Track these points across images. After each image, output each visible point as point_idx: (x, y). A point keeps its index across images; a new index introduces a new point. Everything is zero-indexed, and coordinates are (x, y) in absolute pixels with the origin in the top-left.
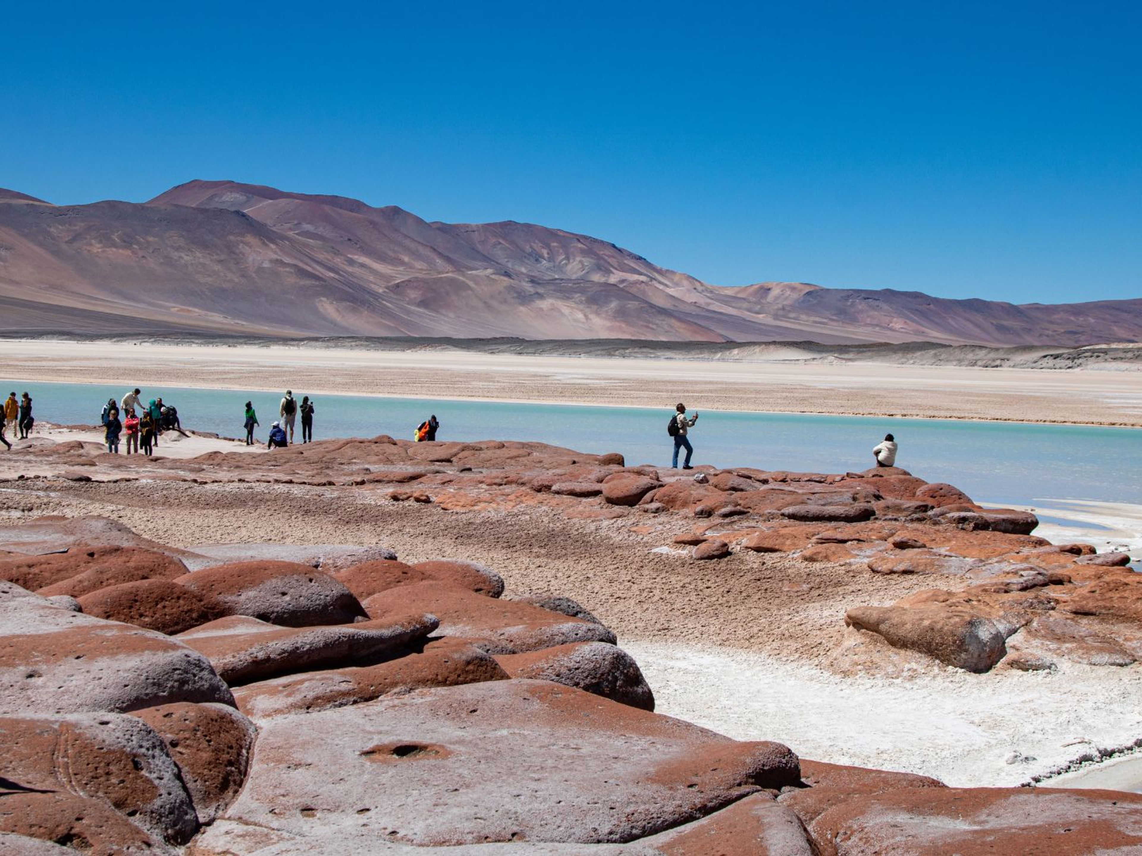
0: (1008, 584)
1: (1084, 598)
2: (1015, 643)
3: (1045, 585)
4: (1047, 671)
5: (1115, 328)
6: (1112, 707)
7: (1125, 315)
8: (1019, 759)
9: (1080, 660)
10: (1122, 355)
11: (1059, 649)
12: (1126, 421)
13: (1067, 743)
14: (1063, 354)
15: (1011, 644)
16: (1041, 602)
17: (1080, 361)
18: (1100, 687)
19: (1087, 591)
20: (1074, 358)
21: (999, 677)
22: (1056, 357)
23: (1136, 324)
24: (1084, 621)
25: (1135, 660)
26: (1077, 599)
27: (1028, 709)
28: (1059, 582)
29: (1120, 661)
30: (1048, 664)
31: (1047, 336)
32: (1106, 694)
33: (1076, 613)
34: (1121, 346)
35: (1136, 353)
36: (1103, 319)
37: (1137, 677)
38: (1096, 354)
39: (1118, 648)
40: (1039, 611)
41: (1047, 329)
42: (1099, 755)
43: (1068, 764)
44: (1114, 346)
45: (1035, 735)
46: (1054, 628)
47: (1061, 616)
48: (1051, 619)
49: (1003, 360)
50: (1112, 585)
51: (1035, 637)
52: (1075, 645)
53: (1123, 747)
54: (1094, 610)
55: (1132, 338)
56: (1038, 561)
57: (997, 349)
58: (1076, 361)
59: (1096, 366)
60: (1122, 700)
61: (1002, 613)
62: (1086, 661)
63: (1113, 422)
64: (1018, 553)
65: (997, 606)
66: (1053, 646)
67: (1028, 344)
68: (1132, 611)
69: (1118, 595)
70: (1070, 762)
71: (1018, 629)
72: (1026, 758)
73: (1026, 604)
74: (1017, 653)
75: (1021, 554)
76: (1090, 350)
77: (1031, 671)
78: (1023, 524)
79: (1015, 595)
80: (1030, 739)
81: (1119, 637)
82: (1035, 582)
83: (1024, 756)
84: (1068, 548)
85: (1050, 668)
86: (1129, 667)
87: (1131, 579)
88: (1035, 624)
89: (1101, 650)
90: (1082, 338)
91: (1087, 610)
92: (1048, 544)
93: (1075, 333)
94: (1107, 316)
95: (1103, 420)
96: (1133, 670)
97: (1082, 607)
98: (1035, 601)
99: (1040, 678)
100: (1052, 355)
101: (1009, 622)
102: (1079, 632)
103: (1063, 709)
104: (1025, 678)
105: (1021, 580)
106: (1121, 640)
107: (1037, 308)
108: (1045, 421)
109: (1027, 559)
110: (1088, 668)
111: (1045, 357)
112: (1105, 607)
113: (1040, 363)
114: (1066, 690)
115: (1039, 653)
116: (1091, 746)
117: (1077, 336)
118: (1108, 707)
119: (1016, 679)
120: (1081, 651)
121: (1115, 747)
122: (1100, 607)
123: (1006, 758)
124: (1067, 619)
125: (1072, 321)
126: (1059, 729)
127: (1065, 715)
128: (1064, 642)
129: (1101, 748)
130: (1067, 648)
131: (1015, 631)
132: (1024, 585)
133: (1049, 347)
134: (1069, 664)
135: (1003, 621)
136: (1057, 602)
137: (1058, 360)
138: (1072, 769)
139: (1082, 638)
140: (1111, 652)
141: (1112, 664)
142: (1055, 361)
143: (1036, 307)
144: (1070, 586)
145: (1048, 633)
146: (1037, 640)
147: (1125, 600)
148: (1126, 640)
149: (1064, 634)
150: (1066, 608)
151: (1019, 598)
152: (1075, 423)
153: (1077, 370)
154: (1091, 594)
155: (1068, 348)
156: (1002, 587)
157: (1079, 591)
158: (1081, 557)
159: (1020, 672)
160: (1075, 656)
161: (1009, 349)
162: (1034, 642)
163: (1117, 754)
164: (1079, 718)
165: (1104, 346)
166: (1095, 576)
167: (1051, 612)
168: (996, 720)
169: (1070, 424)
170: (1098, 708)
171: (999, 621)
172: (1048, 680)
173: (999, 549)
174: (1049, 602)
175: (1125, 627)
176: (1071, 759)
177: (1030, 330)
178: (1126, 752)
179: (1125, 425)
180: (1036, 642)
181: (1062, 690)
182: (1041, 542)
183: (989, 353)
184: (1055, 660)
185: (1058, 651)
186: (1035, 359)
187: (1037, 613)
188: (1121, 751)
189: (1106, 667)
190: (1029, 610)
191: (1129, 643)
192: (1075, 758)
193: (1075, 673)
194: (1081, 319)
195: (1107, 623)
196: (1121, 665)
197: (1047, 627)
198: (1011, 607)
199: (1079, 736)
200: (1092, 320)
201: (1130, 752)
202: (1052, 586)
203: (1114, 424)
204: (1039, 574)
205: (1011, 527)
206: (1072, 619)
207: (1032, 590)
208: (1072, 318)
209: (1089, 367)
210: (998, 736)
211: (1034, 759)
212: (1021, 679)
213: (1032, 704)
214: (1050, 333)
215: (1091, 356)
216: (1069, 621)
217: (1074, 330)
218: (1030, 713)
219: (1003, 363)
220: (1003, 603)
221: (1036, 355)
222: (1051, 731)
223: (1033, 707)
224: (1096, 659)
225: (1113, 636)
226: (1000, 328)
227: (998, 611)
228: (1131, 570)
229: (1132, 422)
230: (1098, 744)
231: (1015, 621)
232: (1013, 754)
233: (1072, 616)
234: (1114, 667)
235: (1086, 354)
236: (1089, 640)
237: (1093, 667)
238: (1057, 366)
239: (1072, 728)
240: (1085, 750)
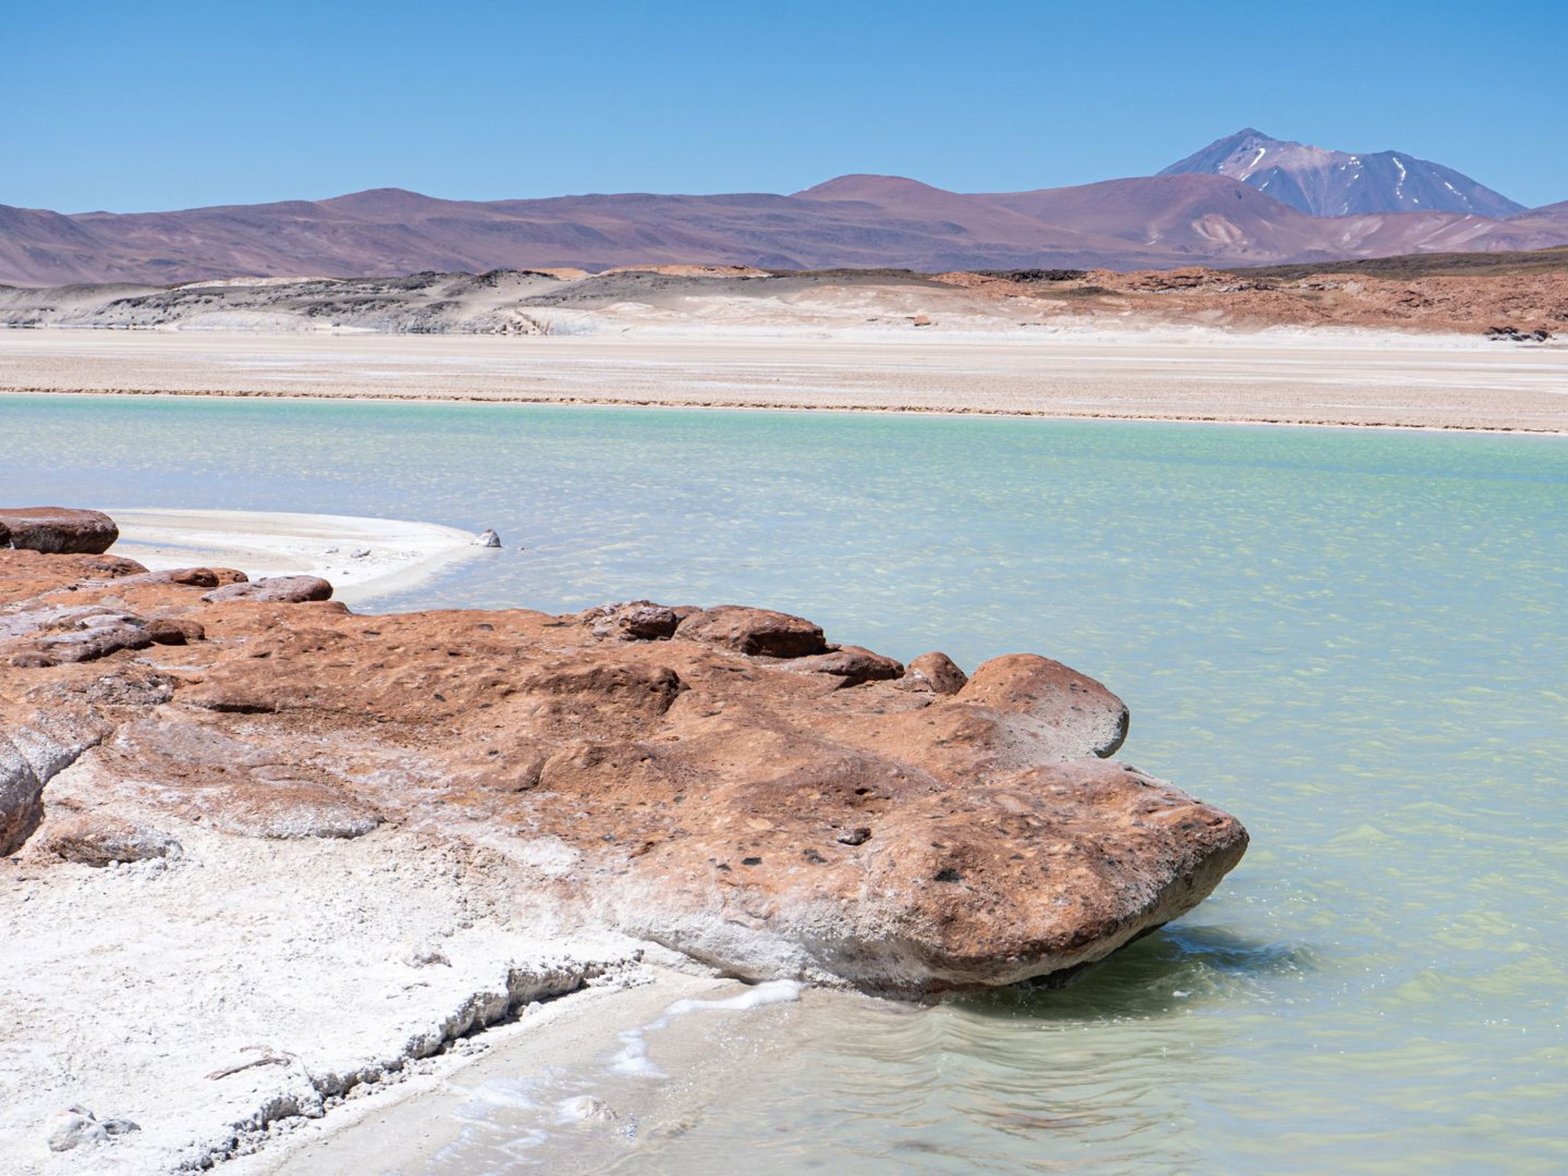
0: (50, 646)
1: (242, 671)
2: (69, 792)
3: (142, 645)
4: (158, 861)
5: (237, 255)
6: (333, 948)
7: (254, 232)
8: (87, 1131)
9: (242, 828)
10: (249, 299)
11: (186, 800)
12: (266, 388)
13: (223, 1066)
14: (148, 298)
15: (60, 797)
16: (133, 684)
17: (178, 309)
18: (299, 898)
19: (246, 654)
20: (168, 305)
21: (28, 887)
22: (136, 303)
23: (273, 248)
24: (246, 727)
25: (381, 821)
26: (225, 674)
27: (110, 972)
28: (177, 638)
29: (348, 825)
30: (159, 844)
31: (121, 269)
32: (316, 915)
33: (223, 708)
34: (247, 282)
35: (274, 295)
36: (217, 239)
37: (390, 864)
38: (204, 298)
39: (334, 791)
40: (131, 708)
41: (121, 257)
42: (316, 1096)
43: (230, 1133)
44: (235, 283)
45: (131, 1048)
46: (169, 748)
47: (184, 717)
48: (162, 726)
49: (43, 310)
50: (308, 639)
51: (124, 773)
52: (226, 788)
53: (376, 1065)
54: (269, 699)
55: (264, 270)
56: (122, 602)
57: (33, 291)
58: (170, 309)
59: (206, 317)
60: (359, 927)
61: (33, 716)
62: (256, 830)
63: (244, 390)
64: (74, 589)
65: (22, 700)
66: (172, 794)
67: (87, 282)
68: (363, 699)
69: (326, 661)
70: (237, 1126)
71: (78, 755)
72: (109, 1127)
73: (96, 692)
74: (76, 818)
75: (80, 590)
76: (194, 291)
77: (113, 863)
78: (84, 534)
79: (68, 671)
80: (118, 1061)
81: (335, 763)
82: (118, 638)
83: (101, 1119)
84: (187, 575)
85: (162, 852)
86: (368, 838)
87: (344, 625)
88: (120, 741)
89: (295, 798)
90: (181, 271)
91: (251, 700)
92: (142, 570)
93: (168, 263)
94: (224, 234)
95: (225, 389)
96: (378, 847)
97: (237, 692)
98: (119, 682)
99: (139, 880)
100: (129, 301)
101: (54, 738)
102: (235, 755)
103: (202, 966)
104: (98, 883)
105: (84, 635)
106: (339, 771)
107: (103, 221)
108: (120, 392)
109: (95, 598)
110: (264, 846)
111: (117, 303)
112: (296, 690)
113: (108, 314)
114: (211, 911)
115: (133, 814)
116: (291, 1070)
117: (173, 268)
118: (324, 950)
119: (74, 887)
120: (242, 805)
121: (356, 1066)
122: (284, 692)
123: (47, 1131)
124: (202, 724)
125: (162, 243)
126: (197, 1023)
127: (212, 981)
128: (199, 783)
129: (320, 1073)
130: (206, 799)
131: (69, 761)
132: (91, 646)
133: (124, 286)
134: (214, 839)
135: (36, 735)
136: (175, 682)
137: (140, 309)
138: (243, 1146)
139: (245, 771)
140: (320, 802)
141: (324, 834)
142: (135, 310)
143: (102, 219)
144: (201, 645)
145: (155, 763)
146: (127, 782)
147: (342, 671)
148: (352, 769)
149: (196, 762)
150: (197, 698)
151: (78, 676)
152: (175, 393)
153: (172, 327)
154: (258, 661)
155: (159, 287)
156: (36, 653)
157: (229, 656)
158: (220, 589)
159: (85, 870)
160: (227, 817)
161: (54, 290)
162: (118, 787)
163: (364, 1086)
164: (249, 988)
165: (218, 284)
166: (261, 622)
167: (161, 709)
168: (17, 1011)
169: (167, 395)
170: (298, 955)
171: (26, 736)
172: (158, 886)
173: (31, 582)
174: (155, 685)
175: (349, 738)
176: (238, 1119)
177: (91, 258)
178: (385, 1076)
179: (266, 394)
180: (127, 787)
181: (201, 913)
182: (125, 568)
183: (20, 296)
184: (177, 832)
185: (184, 808)
186: (100, 308)
187: (124, 713)
188: (372, 1078)
189: (310, 841)
190: (105, 707)
191: (361, 778)
192: (247, 1113)
193: (231, 864)
194: (179, 238)
195: (302, 729)
196: (347, 835)
197: (152, 748)
198: (60, 700)
199: (254, 1040)
200: (196, 241)
201: (396, 1075)
202: (159, 649)
203: (245, 394)
204: (126, 620)
205: (58, 543)
206: (216, 725)
207: (111, 658)
208: (163, 238)
209: (193, 320)
210: (24, 1061)
211: (133, 1127)
212: (87, 889)
213: (119, 955)
214: (124, 262)
215: (197, 302)
216: (207, 730)
217: (165, 257)
218: (112, 985)
219: (42, 317)
220: (38, 691)
221: (102, 300)
222: (176, 1033)
223: (123, 965)
224: (284, 822)
225: (319, 761)
226: (41, 257)
227: (24, 710)
228: (341, 608)
229: (278, 389)
230: (309, 1061)
231: (69, 736)
232: (70, 1119)
233: (214, 716)
234: (330, 841)
235: (188, 298)
236: (262, 775)
237: (277, 845)
238: (139, 319)
239: (231, 1018)
240: (275, 1084)
